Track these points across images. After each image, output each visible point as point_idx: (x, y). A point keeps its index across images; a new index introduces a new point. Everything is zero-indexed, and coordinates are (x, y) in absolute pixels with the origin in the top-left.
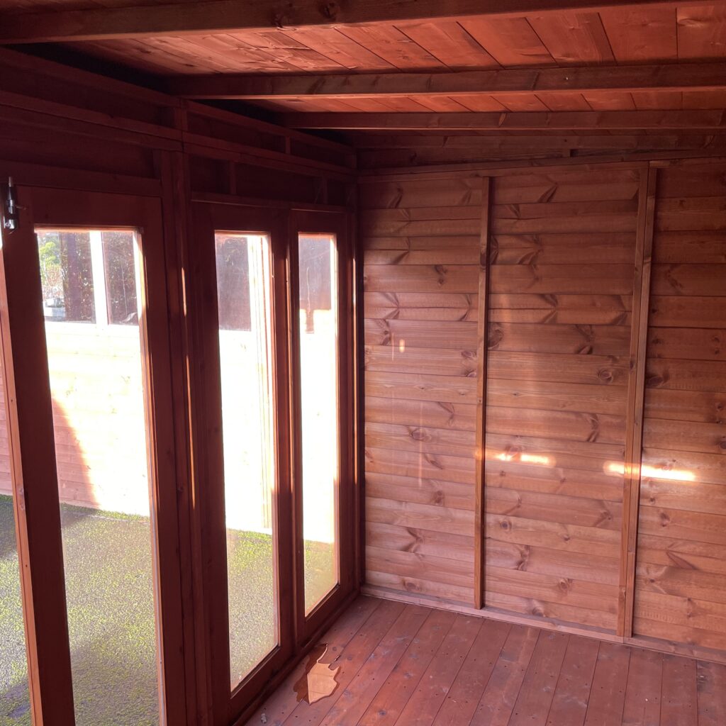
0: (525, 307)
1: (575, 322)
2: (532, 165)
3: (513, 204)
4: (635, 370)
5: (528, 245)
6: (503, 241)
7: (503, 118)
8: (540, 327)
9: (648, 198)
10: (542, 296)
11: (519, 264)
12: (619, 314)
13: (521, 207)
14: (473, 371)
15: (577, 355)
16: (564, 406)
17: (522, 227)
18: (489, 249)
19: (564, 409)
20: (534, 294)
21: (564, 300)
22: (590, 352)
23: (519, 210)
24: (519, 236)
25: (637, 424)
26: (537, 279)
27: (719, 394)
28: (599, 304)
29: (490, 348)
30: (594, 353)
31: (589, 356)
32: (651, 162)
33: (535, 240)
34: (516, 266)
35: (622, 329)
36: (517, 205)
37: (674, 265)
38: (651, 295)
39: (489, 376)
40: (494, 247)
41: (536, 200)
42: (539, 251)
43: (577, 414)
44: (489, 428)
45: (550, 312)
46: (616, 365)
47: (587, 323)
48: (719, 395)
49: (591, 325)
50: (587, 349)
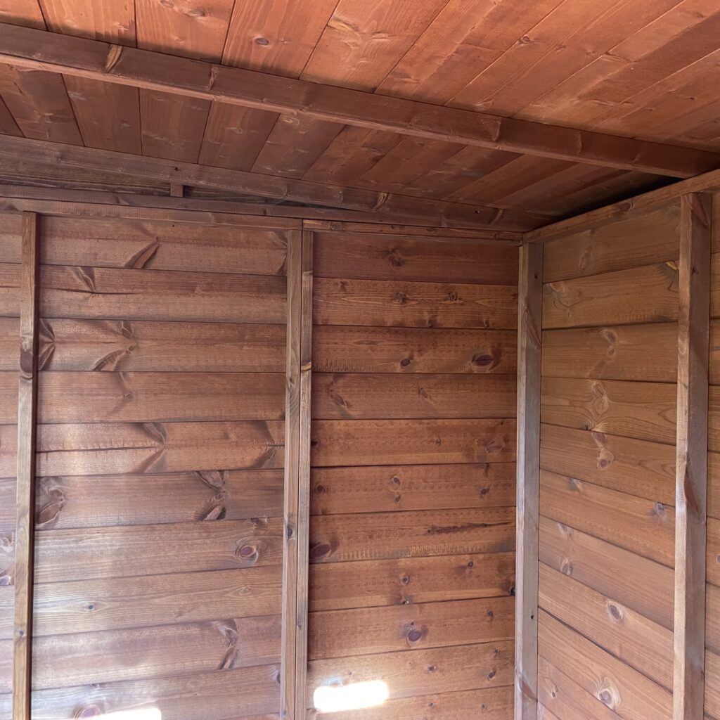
0: (109, 446)
1: (196, 468)
2: (118, 203)
3: (82, 267)
4: (295, 539)
5: (111, 338)
6: (61, 329)
7: (114, 54)
8: (136, 479)
9: (304, 273)
10: (139, 426)
11: (94, 370)
12: (264, 450)
13: (97, 273)
14: (5, 573)
15: (201, 523)
16: (180, 614)
17: (99, 306)
18: (37, 343)
19: (180, 619)
20: (125, 423)
21: (178, 432)
22: (221, 516)
23: (92, 277)
24: (94, 322)
25: (300, 626)
26: (129, 397)
27: (404, 560)
28: (233, 436)
29: (41, 526)
30: (227, 516)
31: (222, 523)
32: (305, 221)
33: (123, 331)
34: (90, 374)
35: (269, 475)
36: (88, 269)
37: (339, 375)
38: (314, 420)
39: (38, 579)
40: (46, 339)
41: (123, 264)
42: (131, 349)
43: (204, 624)
44: (38, 682)
45: (153, 452)
46: (262, 532)
47: (214, 467)
48: (403, 562)
49: (221, 471)
50: (217, 511)
